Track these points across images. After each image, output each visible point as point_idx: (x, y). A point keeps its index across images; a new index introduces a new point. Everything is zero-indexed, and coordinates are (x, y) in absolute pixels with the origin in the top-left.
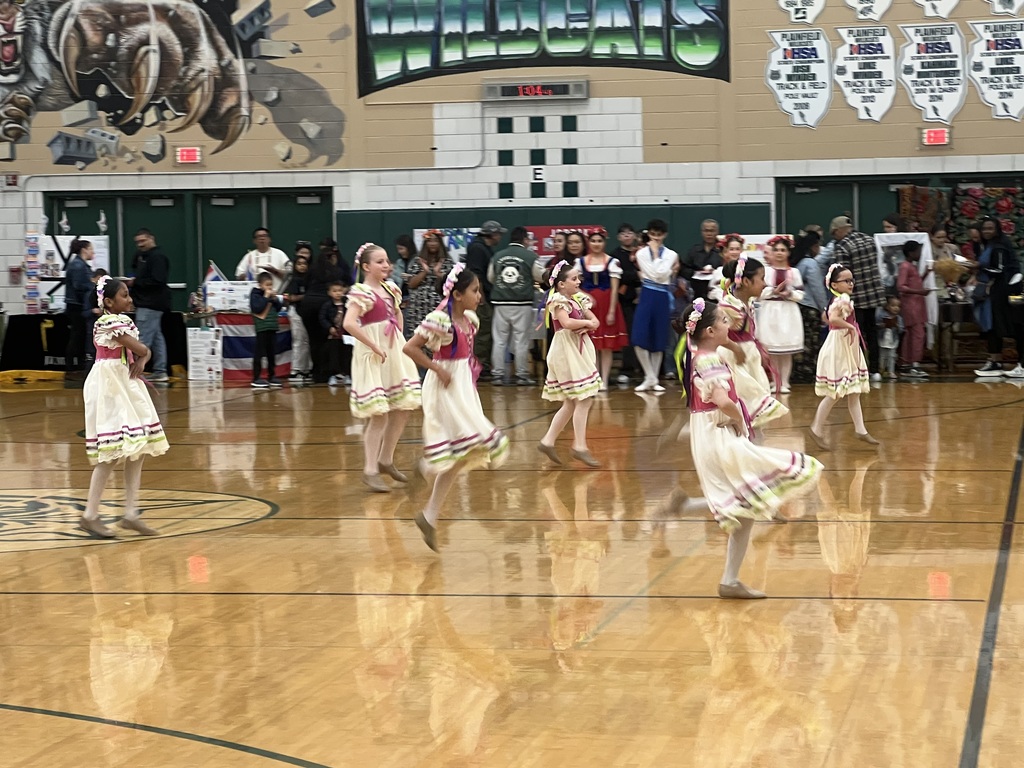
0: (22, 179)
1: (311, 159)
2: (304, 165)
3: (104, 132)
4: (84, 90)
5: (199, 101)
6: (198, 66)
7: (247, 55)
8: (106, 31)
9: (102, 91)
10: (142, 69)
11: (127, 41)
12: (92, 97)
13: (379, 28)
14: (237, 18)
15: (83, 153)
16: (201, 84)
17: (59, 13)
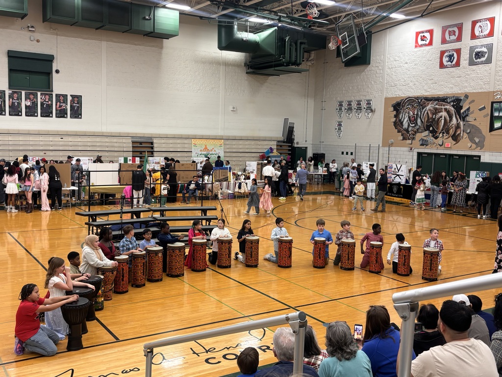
0: (413, 149)
1: (476, 148)
2: (474, 149)
3: (431, 139)
4: (427, 128)
5: (451, 132)
6: (452, 123)
7: (464, 121)
8: (433, 114)
9: (431, 129)
10: (440, 123)
11: (438, 116)
12: (429, 130)
13: (496, 114)
14: (462, 111)
15: (425, 143)
16: (453, 127)
17: (424, 110)
